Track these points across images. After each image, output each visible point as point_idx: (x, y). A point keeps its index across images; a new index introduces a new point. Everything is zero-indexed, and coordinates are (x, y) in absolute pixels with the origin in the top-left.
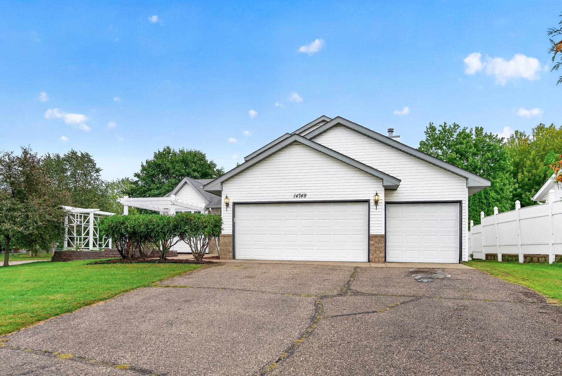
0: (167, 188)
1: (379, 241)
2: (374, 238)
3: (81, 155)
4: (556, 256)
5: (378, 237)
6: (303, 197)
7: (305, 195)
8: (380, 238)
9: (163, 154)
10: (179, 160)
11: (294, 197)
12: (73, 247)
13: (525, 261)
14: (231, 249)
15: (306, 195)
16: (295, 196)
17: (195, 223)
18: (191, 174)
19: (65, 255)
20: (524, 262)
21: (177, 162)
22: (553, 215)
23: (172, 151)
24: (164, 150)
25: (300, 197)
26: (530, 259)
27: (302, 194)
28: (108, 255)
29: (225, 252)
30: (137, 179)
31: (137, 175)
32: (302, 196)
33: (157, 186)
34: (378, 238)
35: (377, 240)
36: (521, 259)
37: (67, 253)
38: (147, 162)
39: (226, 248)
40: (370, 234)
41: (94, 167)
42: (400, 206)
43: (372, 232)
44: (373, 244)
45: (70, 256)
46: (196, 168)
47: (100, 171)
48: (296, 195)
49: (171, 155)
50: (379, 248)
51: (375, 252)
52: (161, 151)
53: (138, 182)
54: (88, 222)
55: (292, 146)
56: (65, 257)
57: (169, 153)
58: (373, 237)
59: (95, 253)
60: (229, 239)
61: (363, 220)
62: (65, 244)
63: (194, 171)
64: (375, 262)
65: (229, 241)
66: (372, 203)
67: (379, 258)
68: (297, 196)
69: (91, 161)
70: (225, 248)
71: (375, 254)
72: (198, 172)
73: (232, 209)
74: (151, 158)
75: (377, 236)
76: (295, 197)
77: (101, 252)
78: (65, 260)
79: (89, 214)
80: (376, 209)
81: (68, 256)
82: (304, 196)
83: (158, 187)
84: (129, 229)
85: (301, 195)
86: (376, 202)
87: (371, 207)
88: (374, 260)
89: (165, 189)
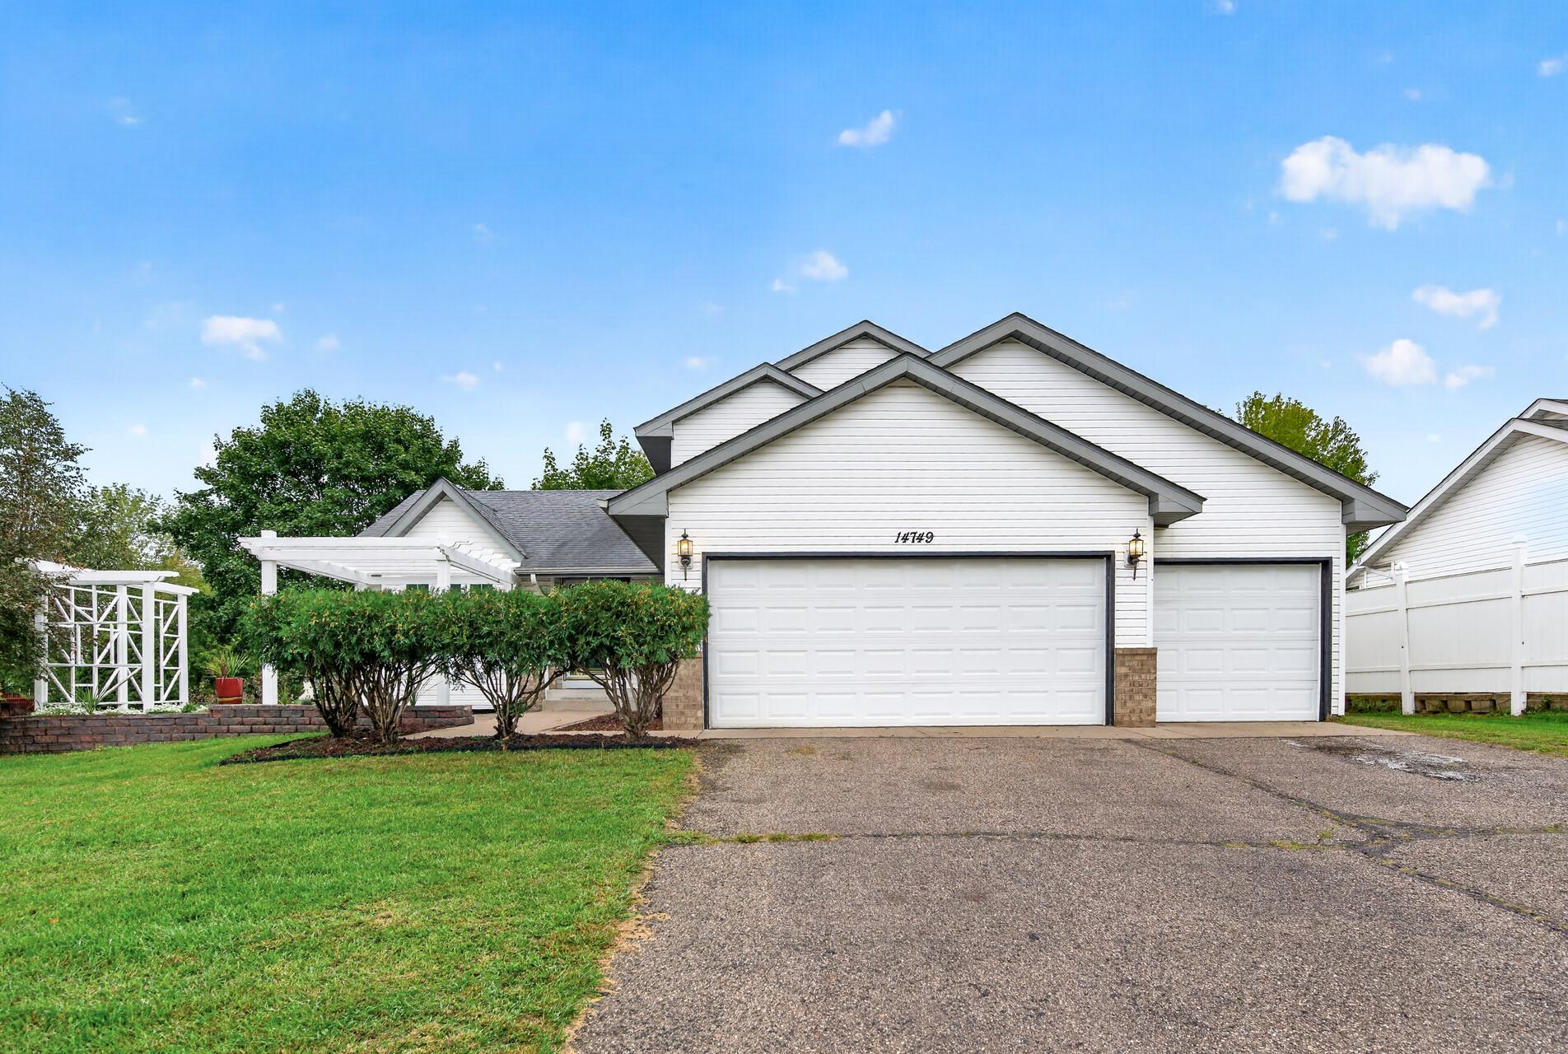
0: (319, 514)
1: (1142, 665)
2: (1128, 658)
3: (9, 400)
4: (1529, 696)
5: (1137, 654)
6: (923, 542)
7: (930, 535)
8: (1145, 658)
9: (296, 413)
10: (353, 432)
11: (897, 541)
12: (66, 700)
13: (1418, 710)
14: (700, 698)
15: (932, 536)
16: (900, 538)
17: (652, 616)
18: (396, 475)
19: (46, 731)
20: (1416, 712)
21: (349, 439)
22: (1523, 596)
23: (322, 404)
24: (298, 401)
25: (913, 541)
26: (1435, 706)
27: (920, 532)
28: (225, 728)
29: (681, 707)
30: (207, 487)
31: (202, 473)
32: (920, 539)
33: (281, 508)
34: (1138, 658)
35: (1135, 663)
36: (1408, 706)
37: (56, 723)
38: (237, 435)
39: (684, 695)
40: (1116, 646)
41: (58, 441)
42: (1173, 572)
43: (1121, 643)
44: (1126, 675)
45: (69, 732)
46: (409, 458)
47: (78, 454)
48: (902, 535)
49: (319, 415)
50: (1140, 685)
51: (1131, 697)
52: (287, 402)
53: (210, 495)
54: (112, 616)
55: (890, 389)
56: (47, 737)
57: (313, 408)
58: (1123, 655)
59: (172, 722)
60: (694, 666)
61: (1091, 608)
62: (39, 693)
63: (405, 466)
64: (1131, 725)
65: (694, 674)
66: (1120, 561)
67: (1141, 711)
68: (905, 539)
69: (42, 419)
70: (680, 694)
71: (1129, 704)
72: (417, 472)
73: (699, 575)
74: (254, 423)
75: (1135, 653)
76: (900, 541)
77: (196, 718)
78: (48, 749)
79: (113, 588)
80: (1134, 579)
81: (58, 732)
82: (926, 539)
83: (285, 513)
84: (402, 638)
85: (917, 535)
86: (1133, 560)
87: (1118, 573)
88: (1126, 719)
89: (311, 519)
